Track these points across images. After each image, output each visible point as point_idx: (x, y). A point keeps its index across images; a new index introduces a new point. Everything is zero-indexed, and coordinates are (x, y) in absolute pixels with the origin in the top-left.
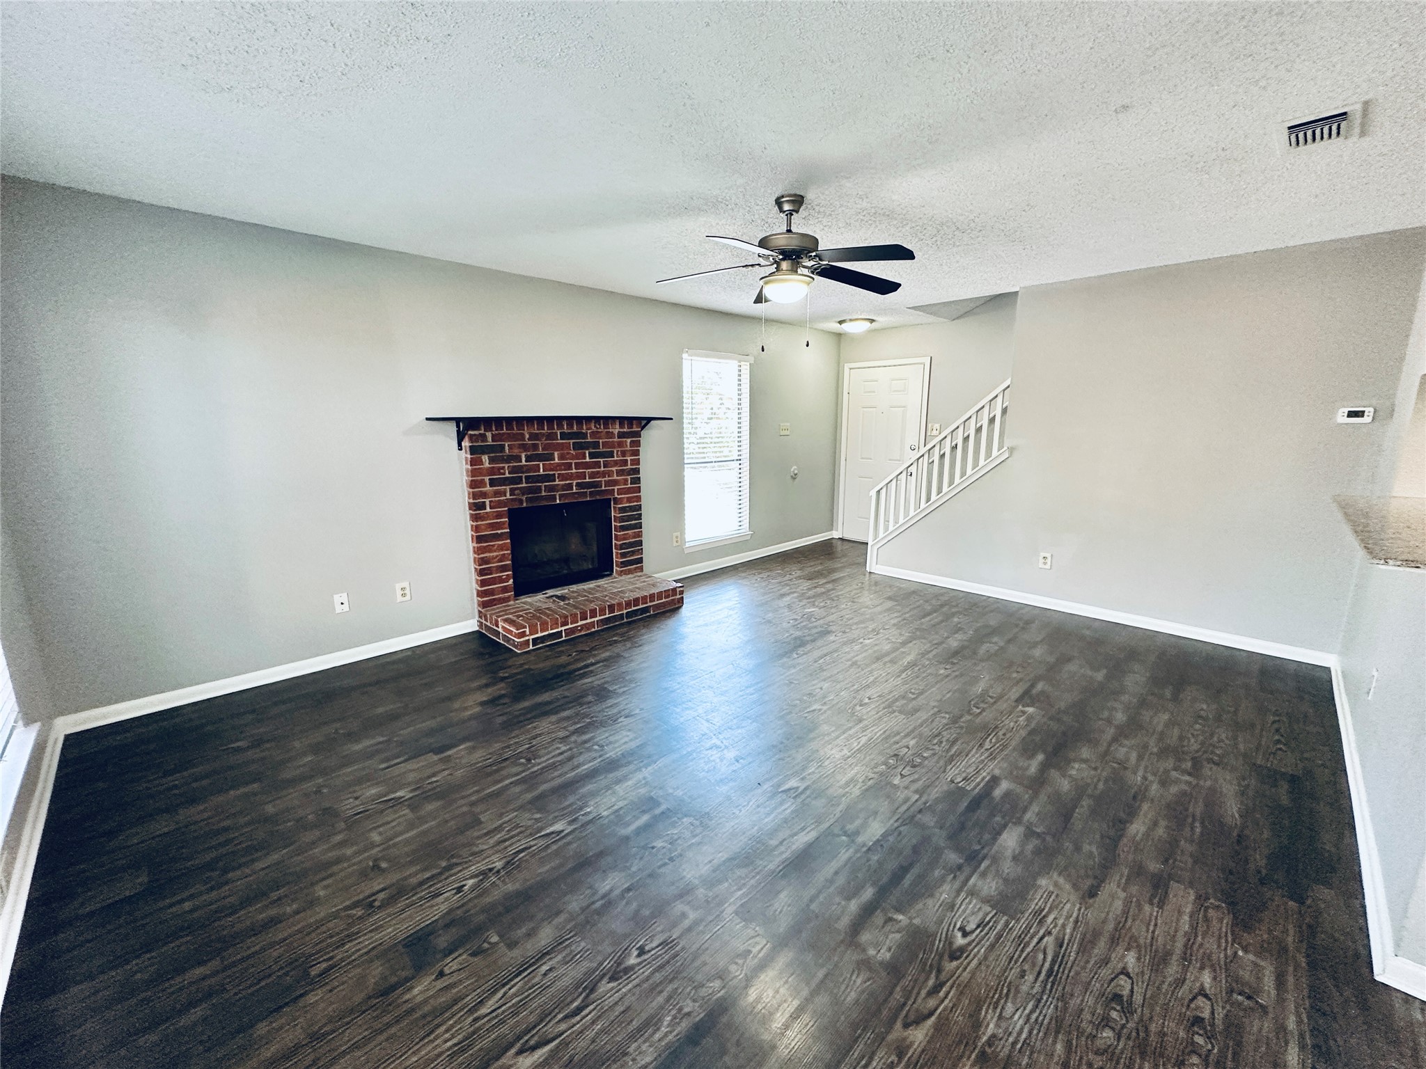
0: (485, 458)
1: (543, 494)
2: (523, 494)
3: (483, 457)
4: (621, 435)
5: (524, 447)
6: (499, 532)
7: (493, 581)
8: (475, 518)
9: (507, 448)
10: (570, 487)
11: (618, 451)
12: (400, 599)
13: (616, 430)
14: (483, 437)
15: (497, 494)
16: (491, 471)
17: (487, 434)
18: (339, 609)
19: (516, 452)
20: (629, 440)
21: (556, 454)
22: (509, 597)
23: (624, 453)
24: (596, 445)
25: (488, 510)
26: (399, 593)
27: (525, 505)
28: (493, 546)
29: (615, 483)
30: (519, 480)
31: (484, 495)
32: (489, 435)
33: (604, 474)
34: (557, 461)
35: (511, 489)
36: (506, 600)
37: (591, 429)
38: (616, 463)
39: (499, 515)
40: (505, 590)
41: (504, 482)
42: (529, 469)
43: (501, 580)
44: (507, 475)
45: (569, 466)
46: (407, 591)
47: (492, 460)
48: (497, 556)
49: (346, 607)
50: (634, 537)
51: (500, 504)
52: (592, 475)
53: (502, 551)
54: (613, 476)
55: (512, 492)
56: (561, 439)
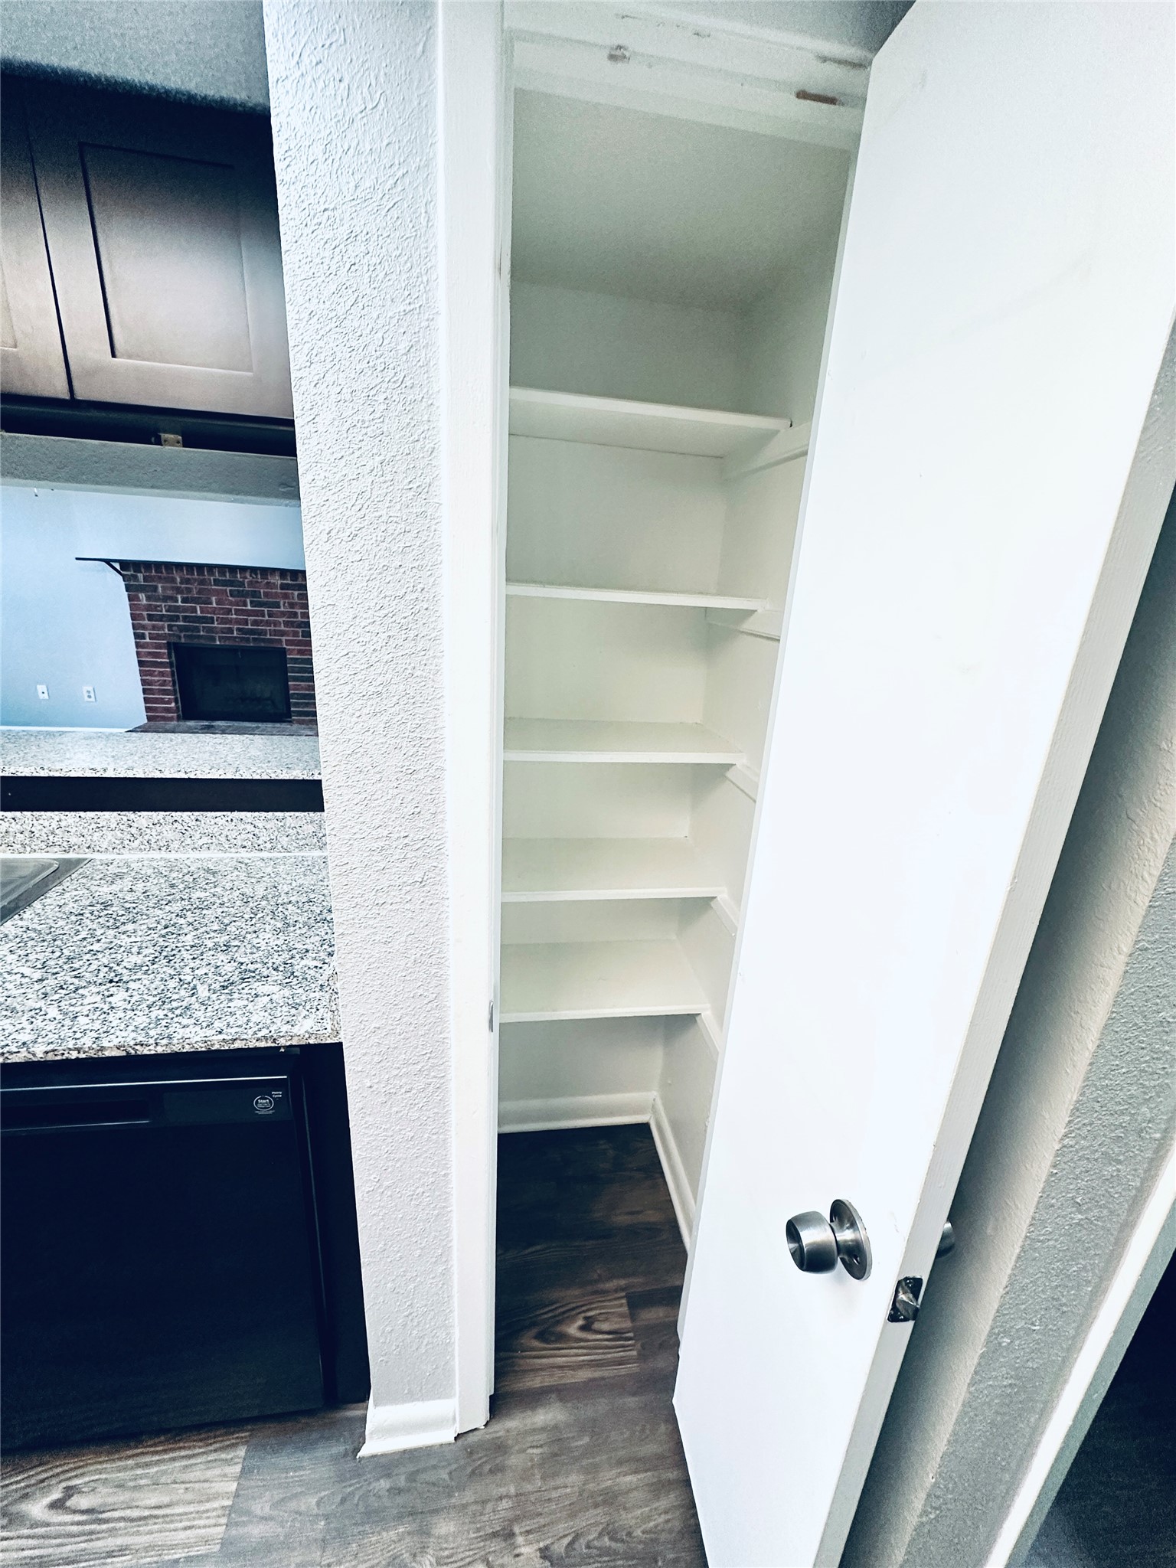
0: (142, 596)
1: (202, 633)
2: (181, 632)
3: (140, 595)
4: (283, 587)
5: (179, 590)
6: (159, 660)
7: (156, 701)
8: (138, 645)
9: (160, 589)
10: (231, 631)
11: (285, 603)
12: (87, 699)
13: (277, 580)
14: (135, 578)
15: (154, 627)
16: (148, 608)
17: (139, 575)
18: (41, 696)
19: (169, 593)
20: (296, 593)
21: (214, 599)
22: (172, 717)
23: (292, 605)
24: (255, 594)
25: (148, 640)
26: (86, 695)
27: (183, 640)
28: (155, 671)
29: (283, 633)
30: (177, 618)
31: (144, 627)
32: (140, 576)
33: (268, 623)
34: (214, 605)
35: (168, 625)
36: (171, 719)
37: (246, 578)
38: (283, 614)
39: (158, 646)
40: (168, 710)
41: (161, 618)
42: (185, 610)
43: (162, 701)
44: (164, 613)
45: (229, 611)
46: (92, 695)
47: (148, 598)
48: (158, 681)
49: (46, 696)
50: (307, 690)
51: (158, 637)
52: (255, 623)
53: (164, 678)
54: (280, 626)
55: (170, 627)
56: (215, 585)
